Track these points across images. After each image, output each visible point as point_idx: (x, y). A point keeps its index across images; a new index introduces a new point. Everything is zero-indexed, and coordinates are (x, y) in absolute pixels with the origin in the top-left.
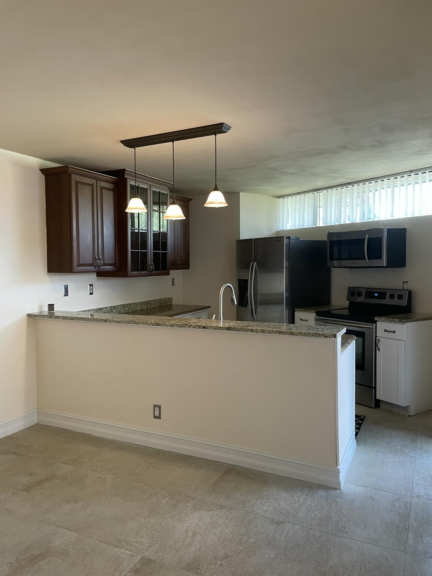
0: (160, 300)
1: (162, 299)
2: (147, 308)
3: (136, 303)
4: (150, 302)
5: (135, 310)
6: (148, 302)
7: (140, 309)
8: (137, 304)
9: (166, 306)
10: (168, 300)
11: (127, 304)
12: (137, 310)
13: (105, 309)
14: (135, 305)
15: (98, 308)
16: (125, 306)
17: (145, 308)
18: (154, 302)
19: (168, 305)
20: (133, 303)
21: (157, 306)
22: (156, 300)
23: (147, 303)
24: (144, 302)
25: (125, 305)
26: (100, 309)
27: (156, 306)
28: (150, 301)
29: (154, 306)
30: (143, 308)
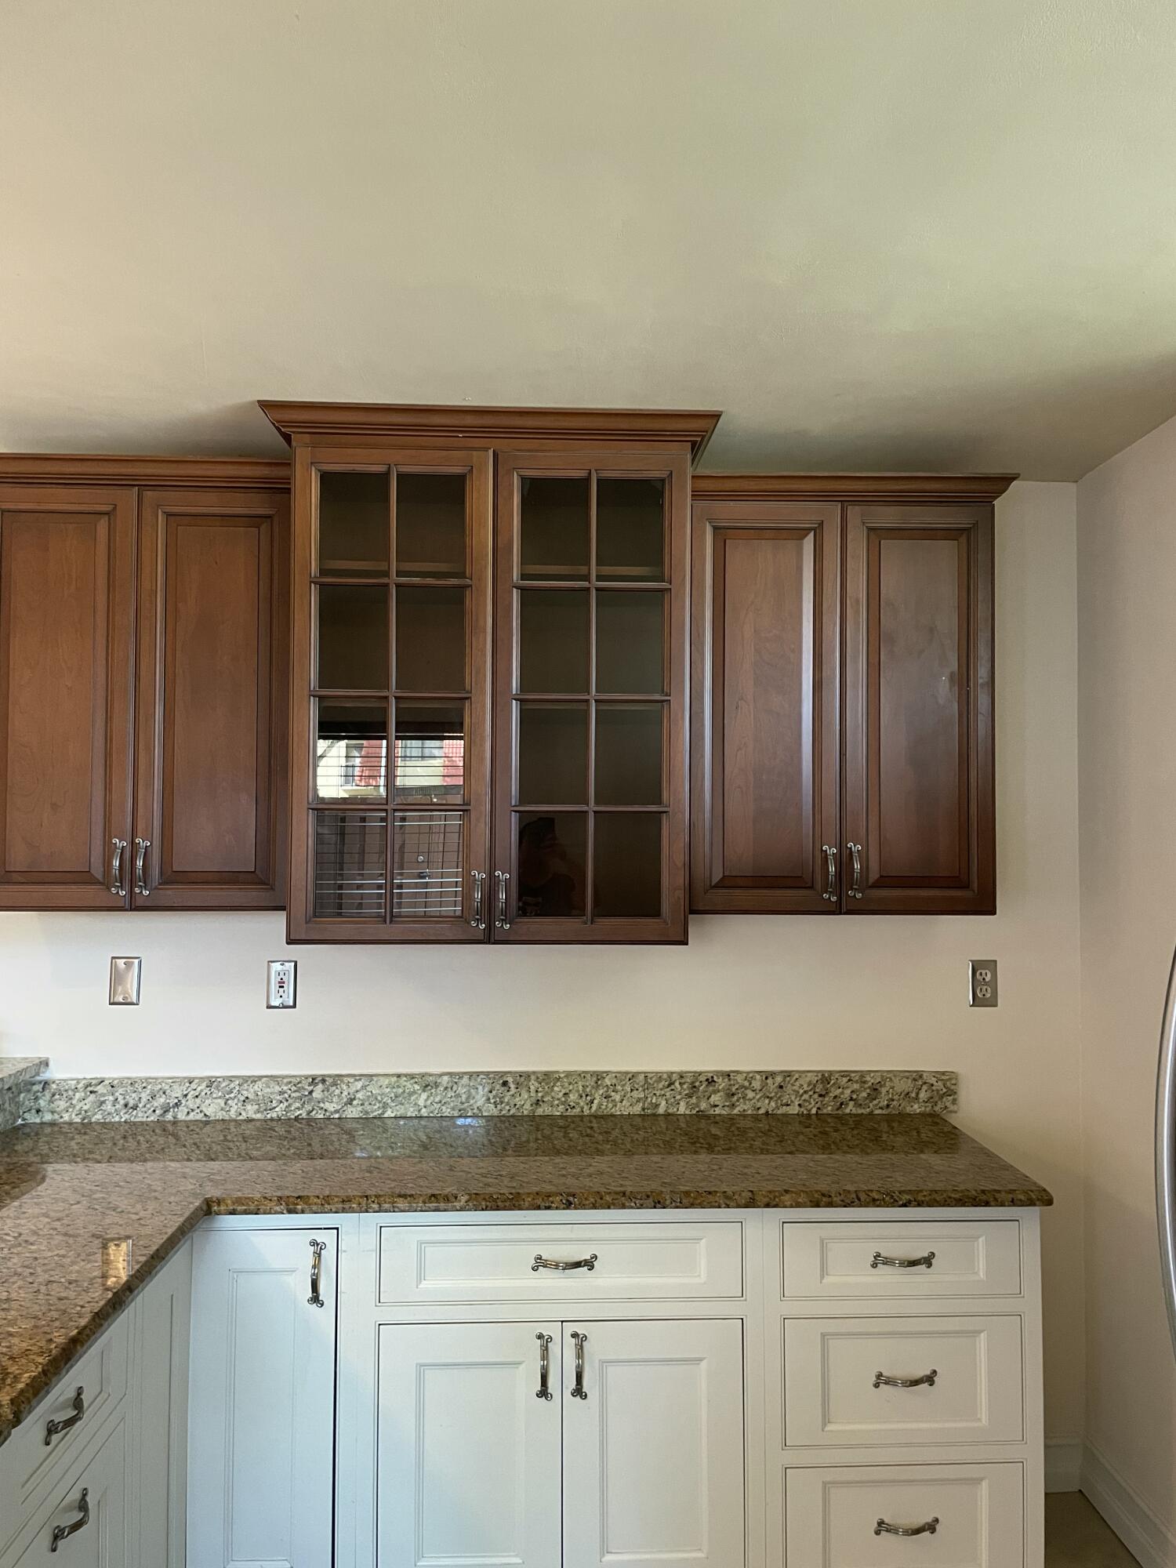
0: (825, 1078)
1: (845, 1074)
2: (701, 1116)
3: (599, 1076)
4: (722, 1083)
5: (586, 1112)
6: (711, 1082)
7: (637, 1109)
8: (607, 1081)
9: (889, 1119)
10: (903, 1086)
11: (527, 1076)
12: (612, 1115)
13: (359, 1085)
14: (591, 1082)
15: (307, 1078)
16: (505, 1084)
17: (682, 1109)
18: (764, 1086)
19: (902, 1116)
20: (582, 1075)
21: (794, 1110)
22: (788, 1074)
23: (700, 1083)
24: (669, 1080)
25: (510, 1080)
26: (323, 1081)
27: (784, 1110)
28: (728, 1075)
29: (766, 1106)
30: (661, 1110)
